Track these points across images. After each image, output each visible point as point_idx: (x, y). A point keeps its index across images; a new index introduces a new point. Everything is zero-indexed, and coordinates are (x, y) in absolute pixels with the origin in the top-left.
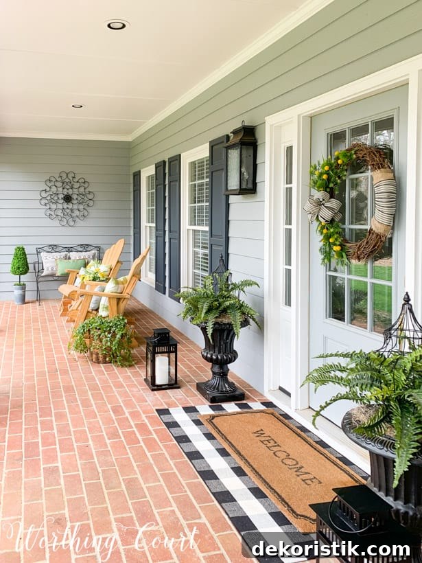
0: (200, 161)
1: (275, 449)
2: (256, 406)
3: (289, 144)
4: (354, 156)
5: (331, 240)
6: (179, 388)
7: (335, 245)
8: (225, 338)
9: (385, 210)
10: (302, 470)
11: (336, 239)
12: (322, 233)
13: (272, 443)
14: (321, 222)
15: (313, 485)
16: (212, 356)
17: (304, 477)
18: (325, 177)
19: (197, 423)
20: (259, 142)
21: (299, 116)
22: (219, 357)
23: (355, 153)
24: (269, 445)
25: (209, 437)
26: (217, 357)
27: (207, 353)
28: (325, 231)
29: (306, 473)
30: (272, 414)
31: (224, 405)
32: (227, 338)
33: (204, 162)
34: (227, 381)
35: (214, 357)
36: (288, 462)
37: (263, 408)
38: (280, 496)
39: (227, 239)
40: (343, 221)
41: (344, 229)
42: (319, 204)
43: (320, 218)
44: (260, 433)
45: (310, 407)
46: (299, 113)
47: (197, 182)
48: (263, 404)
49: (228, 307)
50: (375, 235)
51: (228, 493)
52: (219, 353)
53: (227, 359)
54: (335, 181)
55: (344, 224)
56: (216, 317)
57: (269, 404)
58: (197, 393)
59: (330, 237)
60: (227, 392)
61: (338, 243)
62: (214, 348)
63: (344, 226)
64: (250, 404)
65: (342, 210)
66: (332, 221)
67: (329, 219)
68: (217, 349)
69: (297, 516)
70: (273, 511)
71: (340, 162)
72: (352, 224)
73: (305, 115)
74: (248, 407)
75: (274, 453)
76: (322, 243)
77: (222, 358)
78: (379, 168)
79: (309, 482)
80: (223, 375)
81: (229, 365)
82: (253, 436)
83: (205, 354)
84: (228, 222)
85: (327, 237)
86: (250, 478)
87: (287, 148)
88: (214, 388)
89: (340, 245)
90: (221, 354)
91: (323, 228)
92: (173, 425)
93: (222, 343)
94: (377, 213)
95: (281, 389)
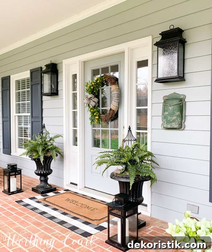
0: (22, 80)
1: (77, 203)
2: (62, 192)
3: (75, 73)
4: (104, 79)
5: (95, 114)
6: (23, 192)
7: (96, 116)
8: (47, 162)
9: (116, 101)
10: (89, 207)
11: (97, 114)
12: (91, 111)
13: (74, 202)
14: (90, 107)
15: (95, 211)
16: (41, 172)
17: (91, 209)
18: (92, 87)
19: (38, 202)
20: (59, 71)
21: (80, 60)
22: (45, 172)
23: (105, 78)
24: (73, 203)
25: (46, 206)
26: (44, 172)
27: (38, 171)
28: (92, 111)
29: (91, 208)
30: (70, 193)
31: (48, 194)
32: (48, 163)
33: (25, 80)
34: (47, 184)
35: (42, 173)
36: (83, 206)
37: (65, 192)
38: (85, 217)
39: (42, 118)
40: (99, 106)
41: (99, 110)
42: (90, 99)
43: (90, 105)
44: (68, 200)
45: (85, 187)
46: (80, 59)
47: (21, 91)
48: (65, 190)
49: (49, 149)
50: (112, 111)
51: (63, 221)
52: (45, 170)
53: (48, 173)
54: (96, 90)
55: (99, 107)
56: (44, 154)
57: (67, 190)
58: (32, 192)
59: (94, 113)
60: (48, 188)
61: (97, 115)
62: (42, 169)
63: (99, 109)
64: (59, 192)
65: (99, 102)
66: (95, 106)
67: (94, 105)
68: (43, 169)
69: (93, 220)
70: (83, 222)
71: (98, 81)
72: (102, 107)
73: (82, 60)
74: (58, 193)
75: (77, 205)
76: (91, 116)
77: (46, 172)
78: (114, 84)
79: (93, 210)
80: (46, 181)
81: (48, 176)
82: (66, 201)
83: (37, 172)
84: (42, 110)
85: (93, 113)
86: (70, 215)
87: (73, 75)
88: (42, 187)
89: (98, 116)
90: (46, 171)
91: (91, 109)
92: (26, 205)
93: (46, 166)
94: (113, 102)
95: (71, 183)
